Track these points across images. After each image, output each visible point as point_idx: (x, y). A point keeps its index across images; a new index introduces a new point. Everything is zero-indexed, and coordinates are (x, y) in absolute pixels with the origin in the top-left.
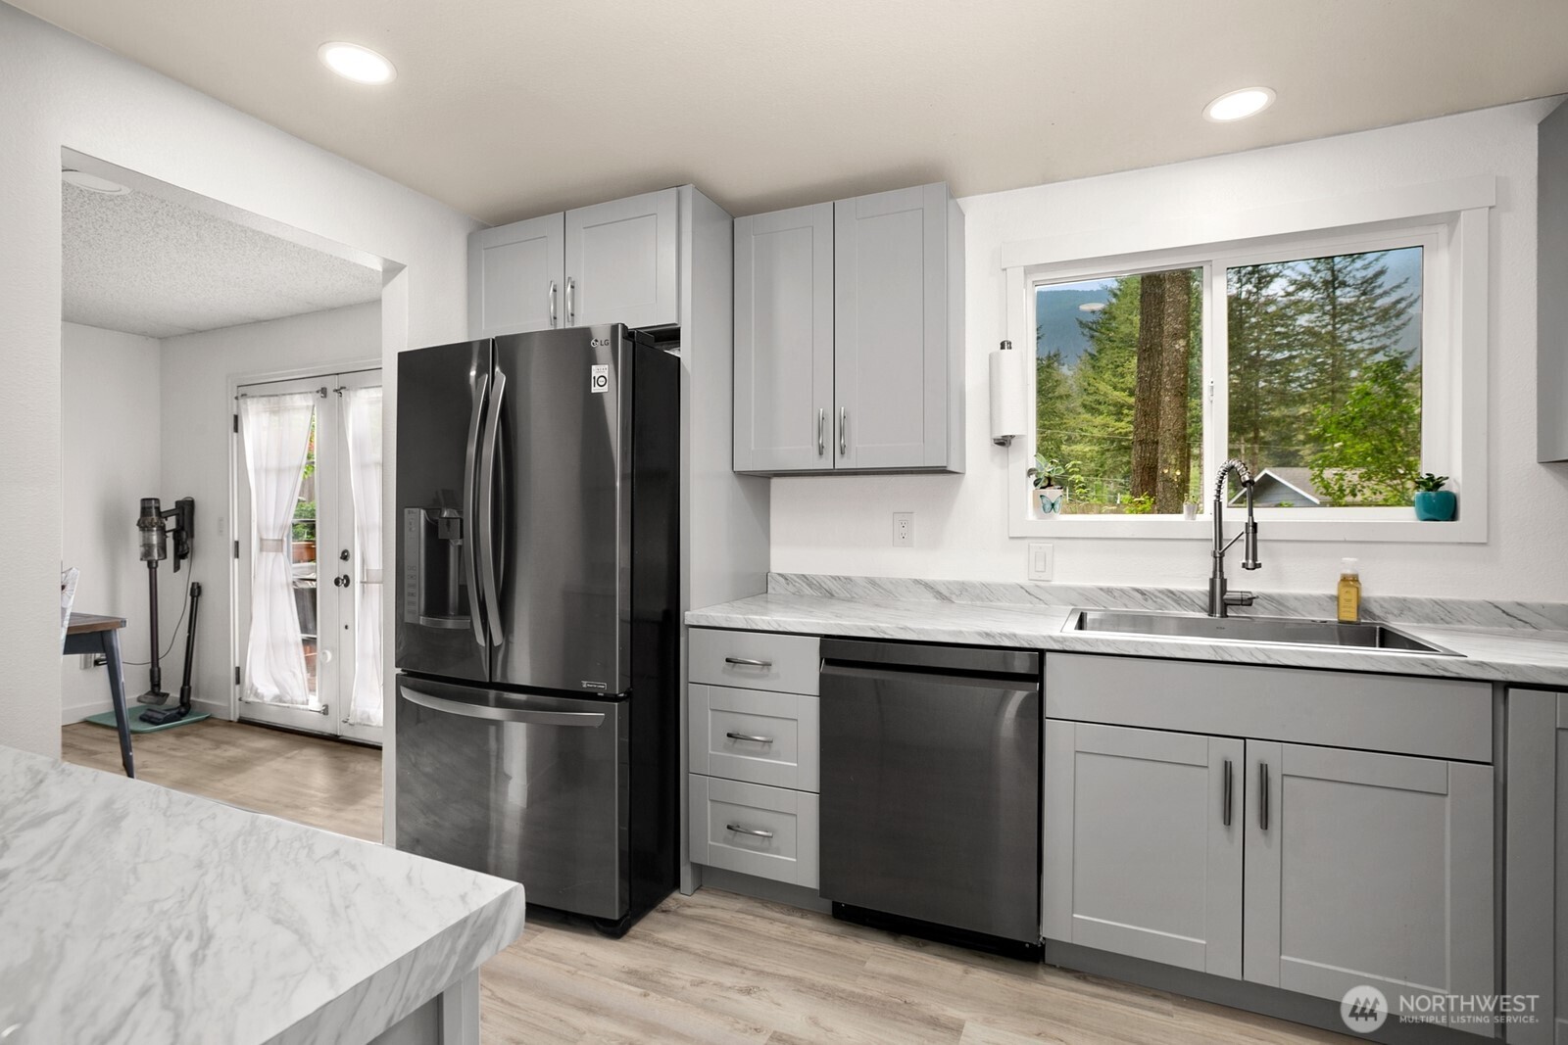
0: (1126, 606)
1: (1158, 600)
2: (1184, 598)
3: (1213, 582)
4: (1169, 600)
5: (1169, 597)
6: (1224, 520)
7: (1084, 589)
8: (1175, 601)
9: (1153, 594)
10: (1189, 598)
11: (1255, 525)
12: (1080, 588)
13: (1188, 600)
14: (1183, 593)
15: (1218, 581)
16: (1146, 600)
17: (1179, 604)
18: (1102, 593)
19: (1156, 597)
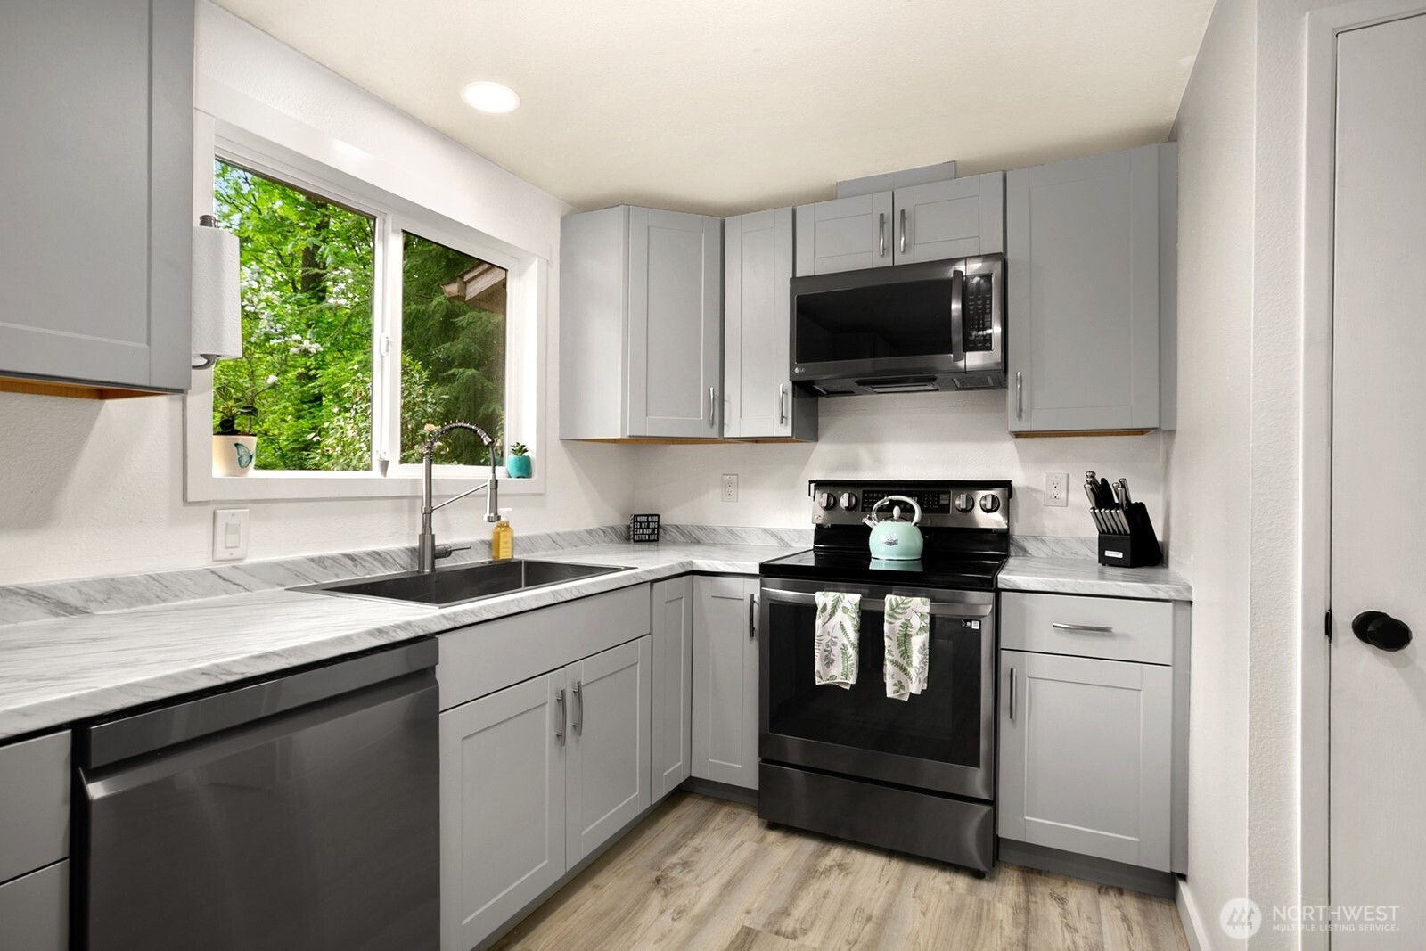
0: (337, 576)
1: (368, 564)
2: (388, 558)
3: (423, 537)
4: (376, 563)
5: (376, 559)
6: (433, 477)
7: (293, 562)
8: (381, 563)
9: (362, 558)
10: (392, 557)
11: (497, 481)
12: (288, 562)
13: (391, 560)
14: (387, 553)
15: (428, 535)
16: (356, 566)
17: (384, 566)
18: (312, 564)
19: (366, 561)
